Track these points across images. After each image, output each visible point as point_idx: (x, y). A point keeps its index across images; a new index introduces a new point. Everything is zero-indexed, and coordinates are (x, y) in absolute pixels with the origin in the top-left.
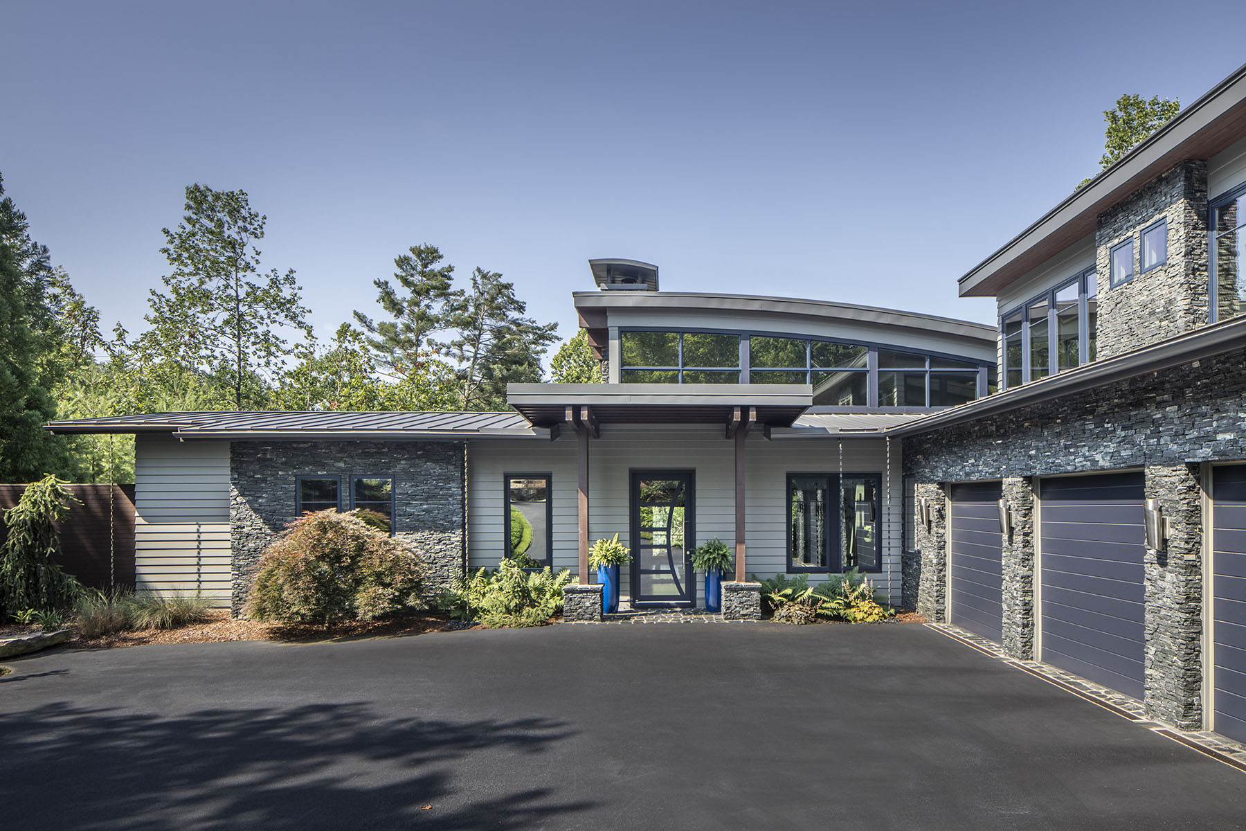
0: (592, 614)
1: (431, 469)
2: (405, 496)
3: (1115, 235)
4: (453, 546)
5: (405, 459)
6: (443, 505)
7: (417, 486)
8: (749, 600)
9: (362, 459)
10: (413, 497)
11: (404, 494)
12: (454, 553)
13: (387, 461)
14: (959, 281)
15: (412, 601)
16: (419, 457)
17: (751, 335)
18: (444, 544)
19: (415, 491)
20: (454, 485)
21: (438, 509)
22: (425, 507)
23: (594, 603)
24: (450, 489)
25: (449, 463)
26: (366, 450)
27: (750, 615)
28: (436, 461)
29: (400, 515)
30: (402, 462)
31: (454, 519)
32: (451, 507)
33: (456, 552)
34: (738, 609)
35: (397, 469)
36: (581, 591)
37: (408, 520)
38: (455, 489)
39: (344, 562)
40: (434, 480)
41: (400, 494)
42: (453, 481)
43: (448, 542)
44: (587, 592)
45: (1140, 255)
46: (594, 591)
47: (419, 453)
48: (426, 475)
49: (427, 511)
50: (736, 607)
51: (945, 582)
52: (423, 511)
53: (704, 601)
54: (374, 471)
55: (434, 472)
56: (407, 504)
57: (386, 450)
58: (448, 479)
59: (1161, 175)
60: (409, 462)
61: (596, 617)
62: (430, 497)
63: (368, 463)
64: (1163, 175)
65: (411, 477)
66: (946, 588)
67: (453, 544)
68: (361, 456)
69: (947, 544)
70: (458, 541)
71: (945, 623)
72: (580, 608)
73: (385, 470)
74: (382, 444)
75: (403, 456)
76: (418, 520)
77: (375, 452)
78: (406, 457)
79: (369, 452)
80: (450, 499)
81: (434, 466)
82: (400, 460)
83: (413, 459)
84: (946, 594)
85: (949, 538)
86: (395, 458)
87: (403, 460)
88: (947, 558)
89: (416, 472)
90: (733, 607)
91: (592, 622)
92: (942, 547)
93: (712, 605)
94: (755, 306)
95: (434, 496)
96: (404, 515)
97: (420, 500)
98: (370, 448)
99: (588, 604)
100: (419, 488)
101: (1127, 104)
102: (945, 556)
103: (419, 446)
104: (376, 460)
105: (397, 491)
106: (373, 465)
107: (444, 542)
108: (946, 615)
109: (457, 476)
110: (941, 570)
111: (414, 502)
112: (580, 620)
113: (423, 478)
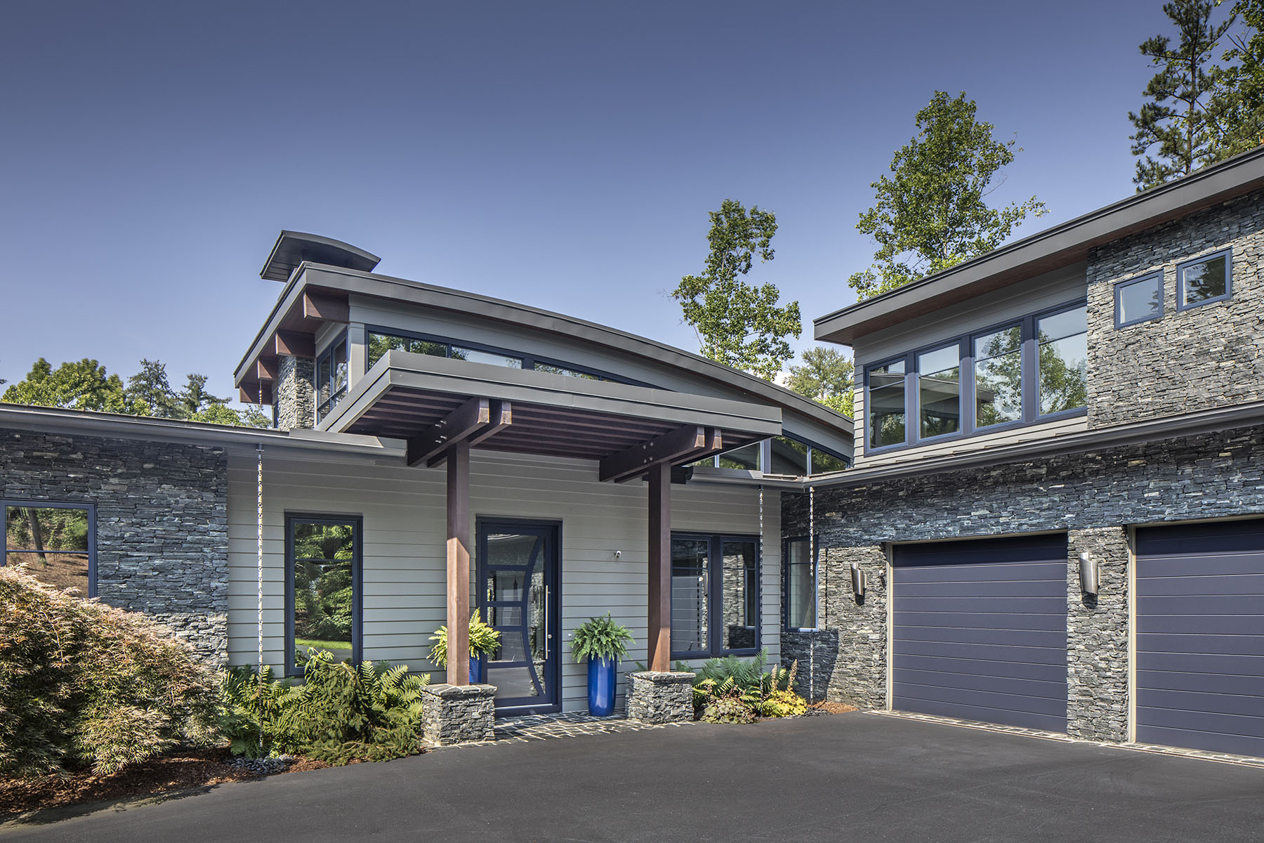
0: (481, 731)
1: (171, 496)
2: (119, 542)
3: (1125, 270)
4: (211, 631)
5: (120, 476)
6: (192, 559)
7: (141, 525)
8: (681, 696)
9: (26, 470)
10: (135, 544)
11: (117, 539)
12: (213, 643)
13: (81, 476)
14: (815, 322)
15: (193, 730)
16: (145, 473)
17: (535, 361)
18: (195, 627)
19: (137, 534)
20: (214, 526)
21: (184, 567)
22: (157, 562)
23: (483, 713)
24: (205, 532)
25: (205, 488)
26: (35, 454)
27: (681, 715)
28: (181, 484)
29: (106, 577)
30: (113, 481)
31: (213, 585)
32: (208, 564)
33: (216, 642)
34: (668, 708)
35: (101, 493)
36: (467, 696)
37: (124, 586)
38: (216, 534)
39: (55, 659)
40: (176, 516)
41: (108, 538)
42: (212, 519)
43: (201, 624)
44: (474, 696)
45: (1177, 290)
46: (486, 695)
47: (146, 466)
48: (159, 506)
49: (161, 570)
50: (666, 705)
51: (885, 661)
52: (154, 570)
53: (586, 702)
54: (53, 494)
55: (177, 502)
56: (121, 556)
57: (79, 456)
58: (204, 516)
59: (1223, 203)
60: (125, 482)
61: (487, 734)
62: (167, 545)
63: (40, 477)
64: (1225, 204)
65: (131, 509)
66: (887, 668)
67: (211, 627)
68: (23, 462)
69: (888, 616)
70: (220, 623)
71: (886, 709)
72: (465, 721)
73: (74, 493)
74: (68, 444)
75: (115, 468)
76: (144, 586)
77: (56, 460)
78: (120, 471)
79: (42, 457)
80: (205, 550)
81: (176, 490)
82: (108, 477)
83: (135, 476)
84: (887, 675)
85: (890, 608)
86: (99, 474)
87: (115, 476)
88: (888, 633)
89: (139, 499)
90: (663, 706)
91: (483, 742)
92: (884, 620)
93: (600, 706)
94: (546, 324)
95: (178, 544)
96: (115, 576)
97: (149, 549)
98: (47, 450)
99: (476, 715)
100: (146, 529)
101: (729, 209)
102: (886, 631)
103: (147, 452)
104: (57, 473)
105: (101, 532)
106: (50, 482)
107: (195, 624)
108: (887, 700)
109: (220, 512)
110: (883, 647)
111: (136, 554)
112: (464, 740)
113: (154, 511)
